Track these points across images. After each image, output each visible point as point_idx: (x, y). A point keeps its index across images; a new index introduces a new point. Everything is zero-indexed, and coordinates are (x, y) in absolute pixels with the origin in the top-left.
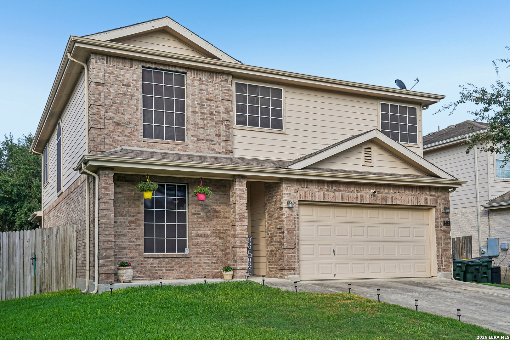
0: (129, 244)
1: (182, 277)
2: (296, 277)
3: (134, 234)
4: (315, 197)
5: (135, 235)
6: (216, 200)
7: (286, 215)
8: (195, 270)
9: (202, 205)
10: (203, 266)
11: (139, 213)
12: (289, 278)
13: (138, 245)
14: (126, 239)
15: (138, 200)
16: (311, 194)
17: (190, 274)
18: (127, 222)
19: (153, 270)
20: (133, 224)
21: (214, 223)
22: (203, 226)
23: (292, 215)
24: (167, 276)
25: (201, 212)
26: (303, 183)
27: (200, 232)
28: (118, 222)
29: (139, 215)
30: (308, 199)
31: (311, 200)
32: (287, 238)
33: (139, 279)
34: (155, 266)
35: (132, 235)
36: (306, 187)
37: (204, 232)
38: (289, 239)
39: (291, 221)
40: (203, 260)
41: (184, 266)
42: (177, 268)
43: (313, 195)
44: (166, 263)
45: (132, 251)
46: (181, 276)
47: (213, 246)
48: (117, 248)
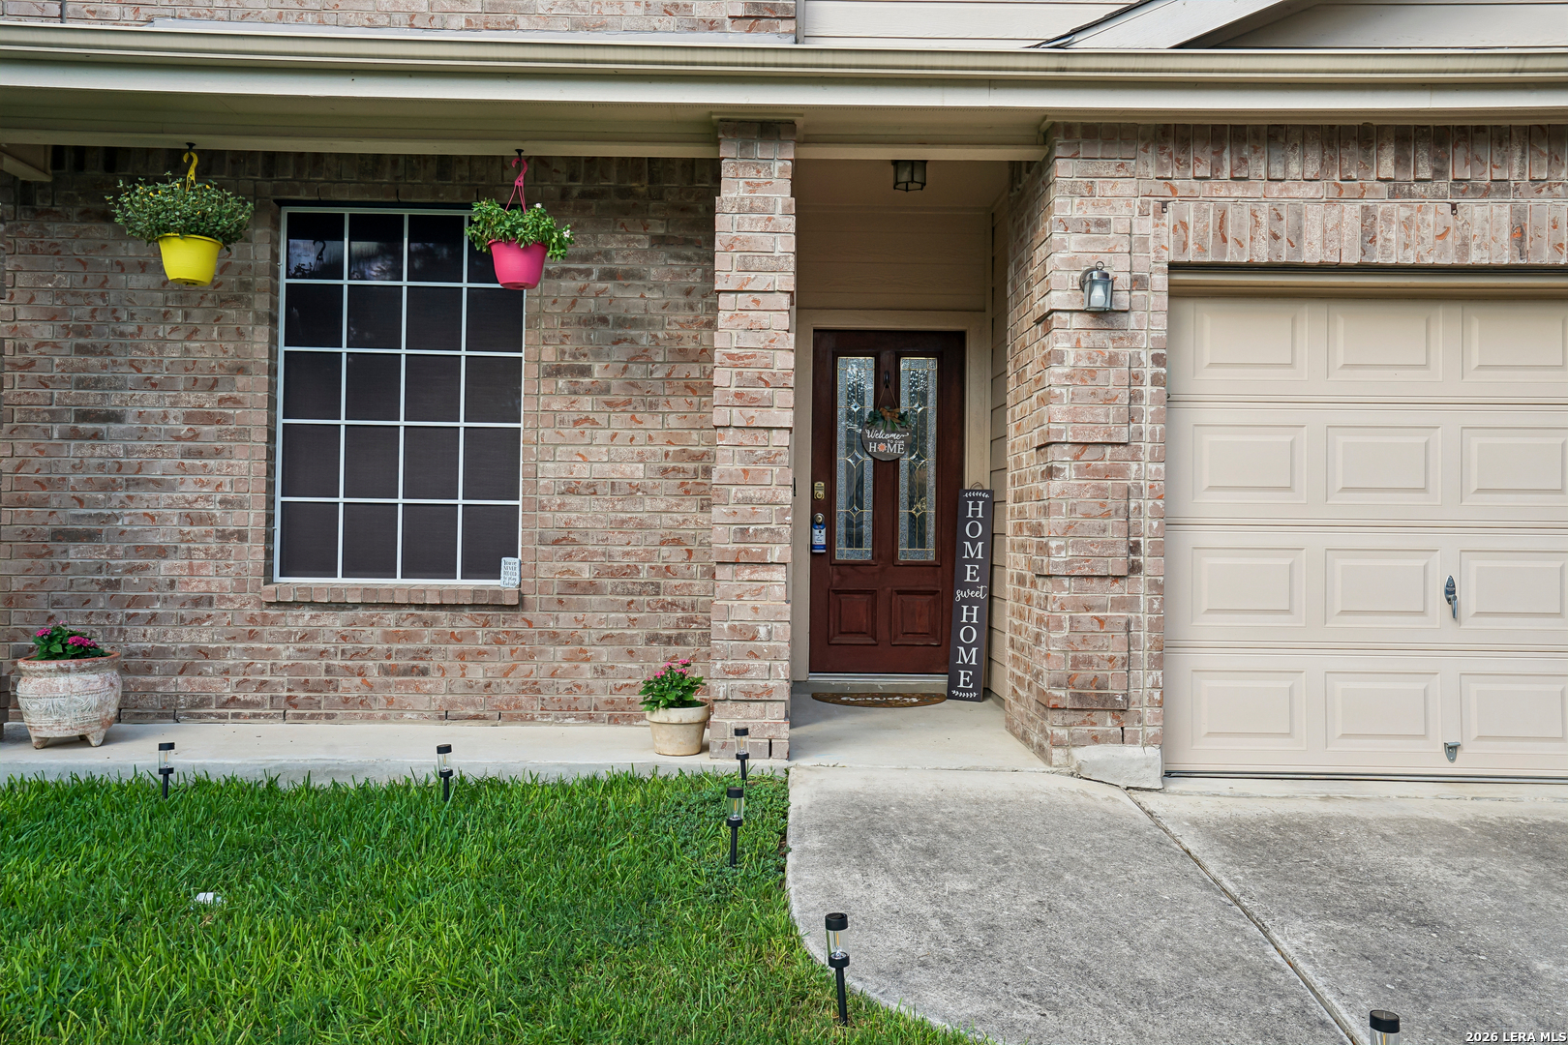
0: (186, 529)
1: (472, 712)
2: (1132, 761)
3: (213, 478)
4: (1299, 237)
5: (220, 485)
6: (688, 292)
7: (1070, 359)
8: (553, 675)
9: (604, 320)
10: (599, 654)
11: (241, 370)
12: (1079, 767)
13: (232, 534)
14: (169, 507)
15: (237, 299)
16: (1264, 219)
17: (523, 697)
18: (175, 418)
19: (311, 670)
20: (206, 428)
21: (673, 421)
22: (602, 435)
23: (1112, 361)
24: (390, 702)
25: (598, 356)
26: (1209, 149)
27: (583, 472)
28: (130, 418)
29: (241, 380)
30: (1241, 254)
31: (1262, 255)
32: (1072, 510)
33: (236, 716)
34: (322, 647)
35: (203, 484)
36: (1226, 174)
37: (607, 466)
38: (1087, 516)
39: (1109, 401)
40: (600, 621)
41: (485, 653)
42: (445, 664)
43: (1284, 229)
44: (386, 633)
45: (201, 566)
46: (467, 705)
47: (662, 543)
48: (120, 551)
